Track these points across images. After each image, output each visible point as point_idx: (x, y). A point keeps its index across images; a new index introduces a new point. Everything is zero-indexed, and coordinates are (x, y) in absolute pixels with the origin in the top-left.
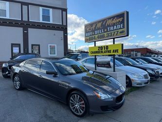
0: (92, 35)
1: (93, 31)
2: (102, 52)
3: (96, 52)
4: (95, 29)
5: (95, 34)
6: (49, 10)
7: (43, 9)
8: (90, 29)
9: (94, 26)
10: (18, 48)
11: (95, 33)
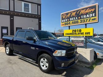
0: (68, 21)
1: (69, 18)
2: (75, 34)
3: (71, 34)
4: (70, 17)
5: (70, 21)
6: (29, 4)
7: (24, 3)
8: (66, 17)
9: (69, 15)
10: (6, 30)
11: (70, 19)
